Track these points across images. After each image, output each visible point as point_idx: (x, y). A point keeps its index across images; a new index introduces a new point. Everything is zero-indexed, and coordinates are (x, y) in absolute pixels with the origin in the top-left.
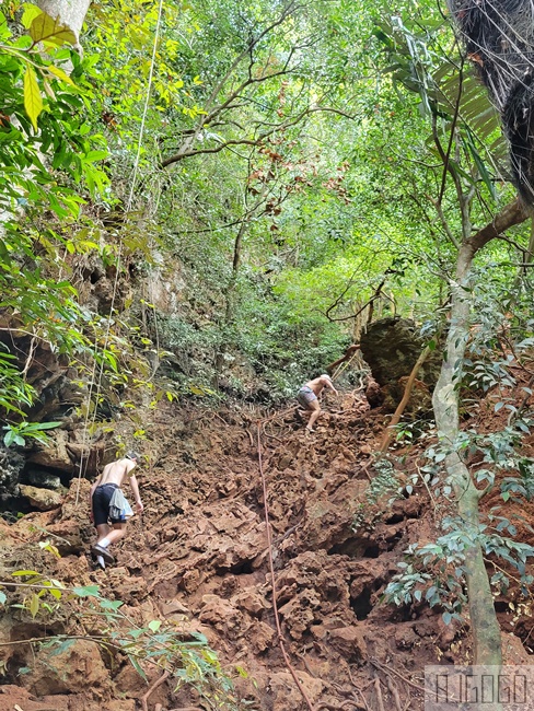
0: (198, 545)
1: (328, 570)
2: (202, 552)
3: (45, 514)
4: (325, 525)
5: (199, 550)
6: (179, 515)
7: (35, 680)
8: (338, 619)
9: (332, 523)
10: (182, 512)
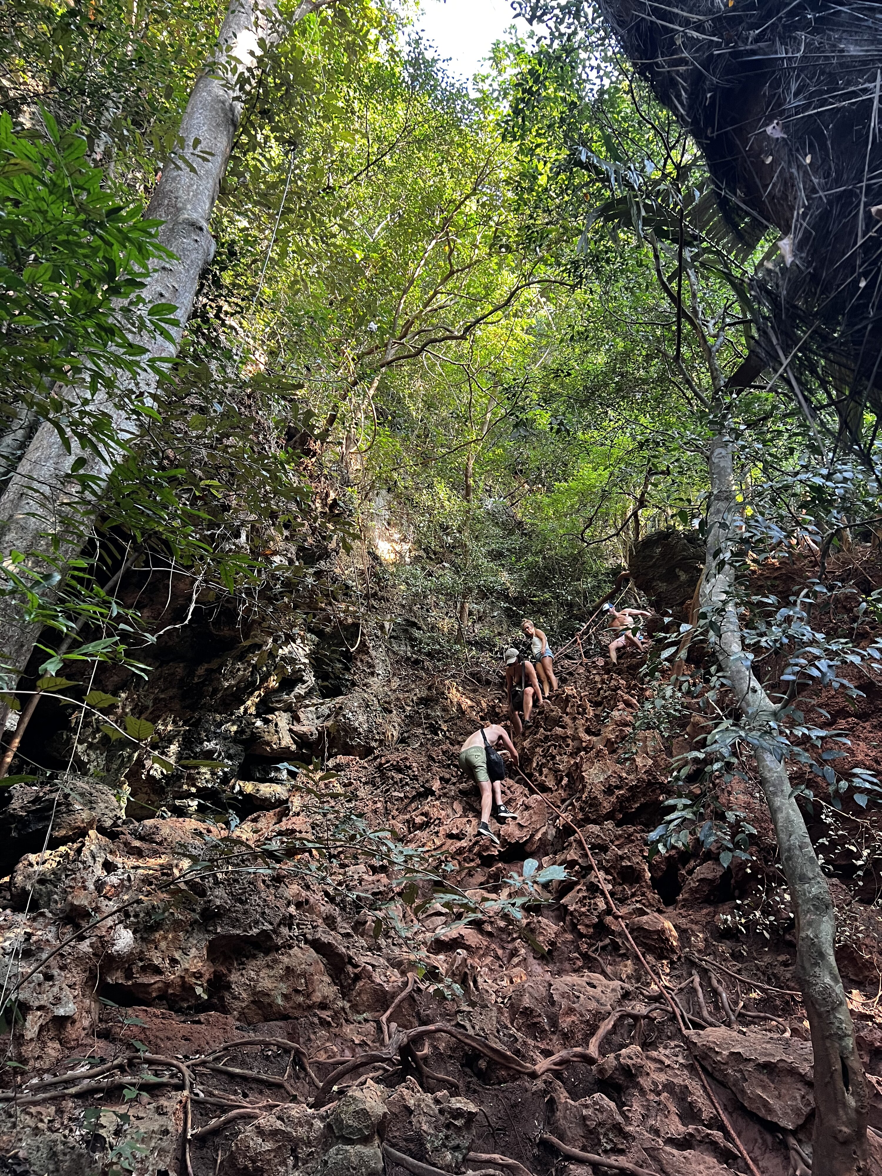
0: (455, 832)
1: (619, 847)
2: (460, 839)
3: (271, 813)
4: (609, 791)
5: (458, 837)
6: (430, 798)
7: (243, 1005)
8: (638, 905)
9: (618, 787)
10: (432, 793)
